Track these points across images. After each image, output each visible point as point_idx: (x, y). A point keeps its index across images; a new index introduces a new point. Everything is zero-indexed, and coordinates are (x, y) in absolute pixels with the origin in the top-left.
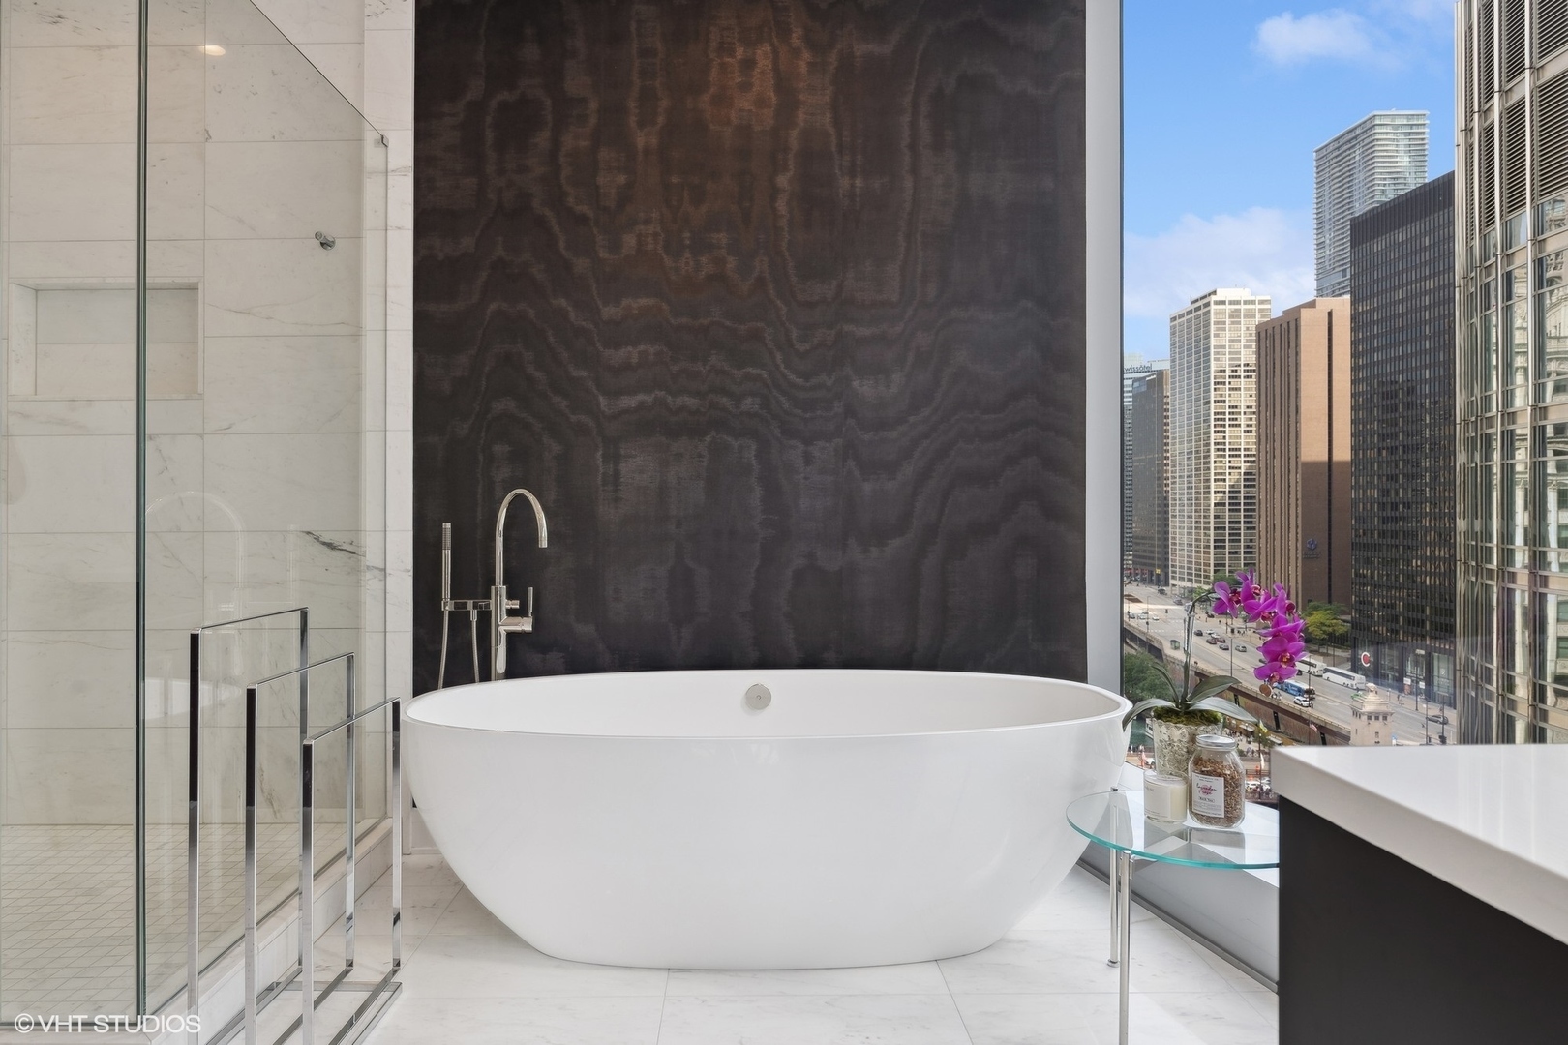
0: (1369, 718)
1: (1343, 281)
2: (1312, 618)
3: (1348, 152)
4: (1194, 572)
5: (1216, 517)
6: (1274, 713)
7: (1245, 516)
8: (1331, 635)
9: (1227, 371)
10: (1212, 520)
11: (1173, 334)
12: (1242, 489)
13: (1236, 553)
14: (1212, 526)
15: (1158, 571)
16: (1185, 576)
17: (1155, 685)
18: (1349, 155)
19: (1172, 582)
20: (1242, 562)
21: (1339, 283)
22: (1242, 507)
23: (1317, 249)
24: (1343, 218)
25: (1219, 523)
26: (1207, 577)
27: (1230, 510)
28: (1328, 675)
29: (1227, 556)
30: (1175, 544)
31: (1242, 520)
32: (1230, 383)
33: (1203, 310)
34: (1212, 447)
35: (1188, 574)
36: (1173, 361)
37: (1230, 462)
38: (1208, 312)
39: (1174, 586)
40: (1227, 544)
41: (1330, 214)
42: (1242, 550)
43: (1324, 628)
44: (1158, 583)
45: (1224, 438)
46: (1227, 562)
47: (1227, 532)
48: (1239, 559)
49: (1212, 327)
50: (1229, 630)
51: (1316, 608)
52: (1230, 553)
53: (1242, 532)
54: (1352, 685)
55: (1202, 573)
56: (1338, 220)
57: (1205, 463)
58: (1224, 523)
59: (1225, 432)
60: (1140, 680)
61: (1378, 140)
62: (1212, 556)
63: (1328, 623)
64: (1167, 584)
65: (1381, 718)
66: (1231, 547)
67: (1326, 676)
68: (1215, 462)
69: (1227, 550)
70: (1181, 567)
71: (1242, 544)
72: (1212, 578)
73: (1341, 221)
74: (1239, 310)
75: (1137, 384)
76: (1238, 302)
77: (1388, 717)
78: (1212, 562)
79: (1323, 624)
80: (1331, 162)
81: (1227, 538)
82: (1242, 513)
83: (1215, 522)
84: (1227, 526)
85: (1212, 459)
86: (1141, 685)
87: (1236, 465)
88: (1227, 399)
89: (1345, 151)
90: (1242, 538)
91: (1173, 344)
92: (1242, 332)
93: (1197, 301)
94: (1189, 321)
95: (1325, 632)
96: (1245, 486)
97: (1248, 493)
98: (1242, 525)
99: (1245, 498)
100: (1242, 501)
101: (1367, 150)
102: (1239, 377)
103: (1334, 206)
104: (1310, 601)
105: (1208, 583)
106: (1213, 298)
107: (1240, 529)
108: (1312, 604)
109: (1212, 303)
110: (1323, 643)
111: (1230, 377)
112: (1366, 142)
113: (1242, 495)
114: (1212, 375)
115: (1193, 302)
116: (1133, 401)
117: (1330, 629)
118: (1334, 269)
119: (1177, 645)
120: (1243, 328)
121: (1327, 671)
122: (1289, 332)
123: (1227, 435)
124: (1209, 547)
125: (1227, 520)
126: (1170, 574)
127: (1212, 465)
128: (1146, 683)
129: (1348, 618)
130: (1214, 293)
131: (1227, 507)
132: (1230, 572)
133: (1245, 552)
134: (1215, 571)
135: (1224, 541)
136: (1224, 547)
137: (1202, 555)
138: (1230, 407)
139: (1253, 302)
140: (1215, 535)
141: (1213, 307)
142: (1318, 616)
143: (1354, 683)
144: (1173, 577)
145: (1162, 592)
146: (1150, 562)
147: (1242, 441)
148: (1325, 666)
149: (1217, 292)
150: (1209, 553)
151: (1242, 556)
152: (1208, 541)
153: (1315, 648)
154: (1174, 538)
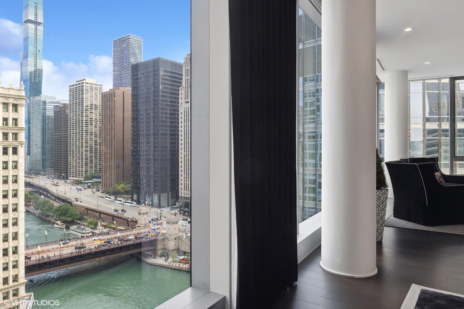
0: (143, 214)
1: (121, 83)
2: (120, 186)
3: (122, 44)
4: (77, 174)
5: (85, 155)
6: (113, 218)
7: (94, 155)
8: (126, 191)
9: (89, 107)
10: (84, 156)
11: (70, 91)
12: (94, 146)
13: (92, 167)
14: (84, 158)
15: (63, 175)
16: (75, 176)
17: (72, 215)
18: (123, 45)
19: (69, 178)
20: (94, 170)
21: (120, 83)
22: (94, 152)
23: (113, 72)
24: (121, 63)
25: (86, 157)
26: (82, 175)
27: (90, 153)
28: (126, 203)
29: (89, 168)
30: (71, 165)
31: (94, 156)
32: (90, 110)
33: (81, 85)
34: (84, 132)
35: (76, 175)
36: (70, 101)
37: (90, 137)
38: (83, 86)
39: (70, 179)
40: (89, 164)
41: (117, 61)
42: (94, 166)
43: (124, 189)
44: (64, 179)
45: (88, 129)
46: (89, 170)
47: (89, 160)
48: (92, 169)
49: (84, 91)
50: (93, 193)
51: (120, 183)
52: (90, 167)
53: (94, 160)
54: (133, 206)
55: (81, 174)
56: (119, 64)
57: (82, 137)
58: (88, 157)
59: (88, 127)
60: (66, 214)
61: (130, 43)
62: (84, 168)
63: (124, 187)
64: (67, 179)
65: (146, 214)
66: (90, 165)
67: (125, 204)
68: (85, 137)
69: (89, 166)
70: (73, 173)
71: (94, 164)
72: (84, 176)
73: (120, 64)
74: (93, 87)
75: (55, 108)
76: (93, 84)
77: (148, 214)
78: (84, 171)
79: (123, 188)
80: (117, 46)
81: (89, 162)
82: (94, 154)
83: (85, 157)
84: (89, 158)
85: (84, 136)
86: (67, 215)
87: (92, 138)
88: (89, 116)
89: (121, 43)
90: (94, 162)
91: (70, 95)
92: (94, 94)
93: (78, 81)
94: (76, 87)
95: (124, 190)
96: (94, 145)
97: (95, 147)
98: (94, 158)
99: (94, 149)
100: (94, 150)
101: (127, 45)
102: (93, 109)
103: (118, 59)
104: (118, 181)
105: (83, 178)
106: (84, 81)
107: (93, 159)
108: (119, 182)
109: (84, 83)
110: (122, 194)
111: (90, 108)
112: (127, 42)
113: (94, 148)
114: (84, 107)
115: (77, 82)
116: (54, 114)
117: (125, 189)
118: (118, 78)
119: (77, 200)
120: (94, 93)
121: (125, 202)
122: (112, 96)
123: (89, 128)
124: (83, 165)
125: (89, 156)
126: (69, 175)
127: (84, 138)
128: (69, 215)
129: (130, 185)
130: (85, 80)
131: (89, 152)
132: (90, 173)
133: (94, 167)
134: (85, 173)
135: (88, 163)
136: (88, 165)
137: (81, 168)
138: (90, 119)
139: (97, 85)
140: (85, 161)
141: (84, 84)
142: (122, 186)
143: (133, 205)
144: (70, 176)
145: (66, 182)
146: (61, 171)
147: (94, 130)
148: (124, 201)
149: (86, 80)
150: (83, 167)
151: (94, 168)
152: (83, 163)
153: (121, 195)
154: (70, 163)
